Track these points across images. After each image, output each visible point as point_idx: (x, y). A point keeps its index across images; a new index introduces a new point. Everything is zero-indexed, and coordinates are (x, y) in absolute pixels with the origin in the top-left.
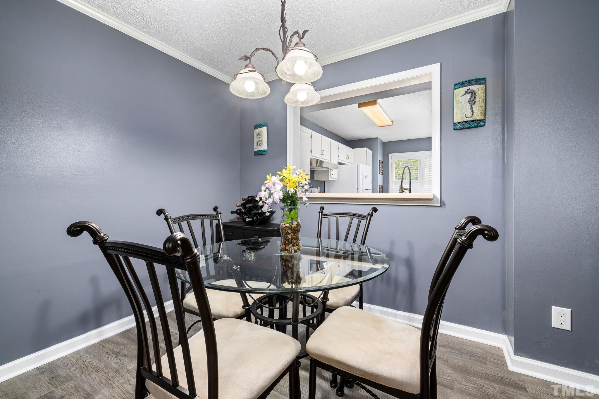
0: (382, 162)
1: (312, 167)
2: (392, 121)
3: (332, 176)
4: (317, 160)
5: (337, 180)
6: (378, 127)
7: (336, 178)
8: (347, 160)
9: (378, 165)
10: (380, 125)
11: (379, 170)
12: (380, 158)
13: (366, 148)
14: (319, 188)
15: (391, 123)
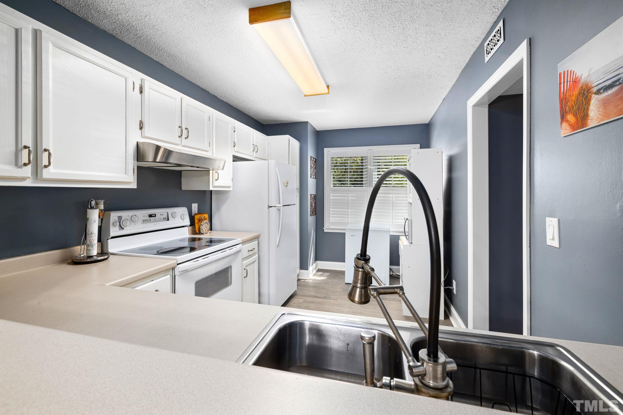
0: (314, 160)
1: (142, 164)
2: (328, 87)
3: (217, 183)
4: (158, 148)
5: (231, 189)
6: (305, 96)
7: (229, 187)
8: (255, 154)
9: (309, 164)
10: (308, 91)
11: (309, 171)
12: (311, 153)
13: (288, 136)
14: (197, 204)
15: (326, 91)
